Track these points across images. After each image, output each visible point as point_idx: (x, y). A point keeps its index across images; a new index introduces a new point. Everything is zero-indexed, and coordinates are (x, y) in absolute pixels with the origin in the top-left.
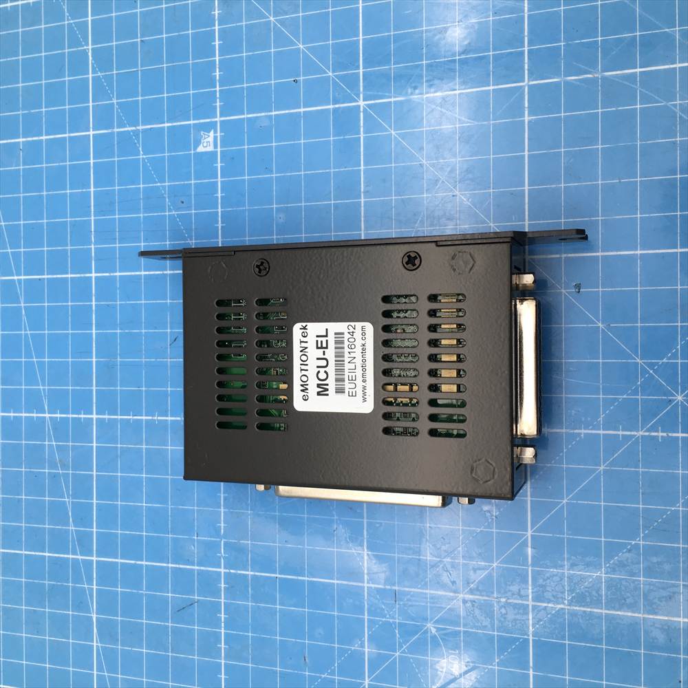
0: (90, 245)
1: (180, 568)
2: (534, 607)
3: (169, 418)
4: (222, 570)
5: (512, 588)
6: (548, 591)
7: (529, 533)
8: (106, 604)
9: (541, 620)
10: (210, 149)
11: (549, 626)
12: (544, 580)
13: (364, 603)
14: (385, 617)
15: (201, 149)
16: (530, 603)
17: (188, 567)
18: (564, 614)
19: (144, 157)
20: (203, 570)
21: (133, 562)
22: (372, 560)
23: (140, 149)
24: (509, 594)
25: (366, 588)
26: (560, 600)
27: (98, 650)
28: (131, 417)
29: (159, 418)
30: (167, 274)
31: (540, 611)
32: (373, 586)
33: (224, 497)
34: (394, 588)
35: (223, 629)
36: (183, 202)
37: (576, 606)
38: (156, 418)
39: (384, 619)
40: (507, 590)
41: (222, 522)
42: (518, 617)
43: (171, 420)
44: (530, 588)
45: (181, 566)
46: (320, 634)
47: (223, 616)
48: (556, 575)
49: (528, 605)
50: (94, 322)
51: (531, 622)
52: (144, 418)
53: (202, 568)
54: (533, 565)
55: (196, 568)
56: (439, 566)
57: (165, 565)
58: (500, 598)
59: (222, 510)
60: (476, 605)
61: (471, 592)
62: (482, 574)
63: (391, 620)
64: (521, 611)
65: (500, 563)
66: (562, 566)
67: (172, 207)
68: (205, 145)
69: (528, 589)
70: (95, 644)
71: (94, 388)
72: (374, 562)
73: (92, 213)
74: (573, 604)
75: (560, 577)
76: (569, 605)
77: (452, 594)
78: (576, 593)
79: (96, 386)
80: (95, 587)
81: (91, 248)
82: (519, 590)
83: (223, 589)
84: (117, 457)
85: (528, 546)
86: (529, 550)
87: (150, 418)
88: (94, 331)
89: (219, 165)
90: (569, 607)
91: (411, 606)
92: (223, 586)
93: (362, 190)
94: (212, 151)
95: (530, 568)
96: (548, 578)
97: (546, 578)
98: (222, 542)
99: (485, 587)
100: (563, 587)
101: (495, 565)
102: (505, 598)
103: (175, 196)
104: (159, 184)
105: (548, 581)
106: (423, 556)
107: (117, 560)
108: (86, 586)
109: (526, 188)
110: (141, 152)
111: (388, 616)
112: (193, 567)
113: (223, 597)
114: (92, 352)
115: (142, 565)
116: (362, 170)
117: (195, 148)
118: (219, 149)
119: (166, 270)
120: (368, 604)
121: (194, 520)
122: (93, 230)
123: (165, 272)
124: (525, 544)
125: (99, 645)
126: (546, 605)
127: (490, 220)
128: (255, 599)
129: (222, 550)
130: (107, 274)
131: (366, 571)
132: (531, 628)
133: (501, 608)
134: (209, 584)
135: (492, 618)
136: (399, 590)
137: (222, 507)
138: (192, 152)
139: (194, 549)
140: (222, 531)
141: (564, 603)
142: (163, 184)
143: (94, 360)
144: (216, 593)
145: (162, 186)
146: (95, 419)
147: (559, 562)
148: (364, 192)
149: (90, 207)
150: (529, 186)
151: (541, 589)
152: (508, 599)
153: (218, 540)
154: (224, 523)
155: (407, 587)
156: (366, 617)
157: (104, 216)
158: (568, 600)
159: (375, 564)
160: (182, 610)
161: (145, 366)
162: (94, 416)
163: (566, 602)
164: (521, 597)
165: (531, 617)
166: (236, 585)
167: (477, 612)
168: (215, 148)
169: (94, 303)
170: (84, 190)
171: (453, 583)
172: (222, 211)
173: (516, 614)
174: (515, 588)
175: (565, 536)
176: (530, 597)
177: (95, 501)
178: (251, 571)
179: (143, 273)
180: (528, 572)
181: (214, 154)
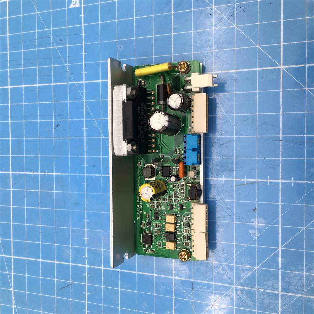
0: (7, 69)
1: (61, 264)
2: (282, 296)
3: (54, 174)
4: (86, 266)
5: (267, 283)
6: (292, 286)
7: (280, 248)
8: (19, 283)
9: (287, 304)
10: (78, 5)
11: (292, 308)
12: (290, 278)
13: (172, 289)
14: (185, 297)
15: (72, 6)
16: (280, 293)
17: (66, 263)
18: (302, 300)
19: (38, 13)
20: (75, 265)
21: (34, 259)
22: (177, 262)
23: (36, 8)
24: (266, 286)
25: (173, 280)
26: (300, 292)
27: (15, 311)
28: (32, 173)
29: (48, 174)
30: (52, 85)
31: (286, 298)
32: (178, 278)
33: (87, 221)
34: (191, 280)
35: (87, 301)
36: (61, 40)
37: (310, 296)
38: (46, 174)
39: (185, 299)
40: (265, 284)
41: (86, 237)
42: (272, 301)
43: (55, 175)
44: (280, 283)
45: (62, 263)
46: (145, 306)
47: (86, 293)
48: (298, 276)
49: (278, 294)
50: (10, 116)
51: (280, 305)
52: (40, 173)
53: (74, 264)
54: (282, 269)
55: (71, 264)
56: (220, 267)
57: (52, 262)
58: (260, 289)
59: (86, 230)
60: (244, 293)
61: (241, 284)
62: (249, 274)
63: (189, 300)
64: (274, 298)
65: (260, 267)
66: (302, 270)
67: (54, 44)
68: (74, 3)
69: (279, 284)
70: (13, 306)
71: (10, 156)
72: (179, 263)
73: (8, 49)
74: (309, 294)
75: (300, 277)
76: (306, 295)
77: (228, 285)
78: (311, 287)
79: (12, 154)
80: (12, 273)
81: (8, 71)
82: (273, 284)
83: (86, 277)
84: (24, 197)
85: (279, 257)
86: (280, 259)
87: (43, 173)
88: (10, 121)
89: (83, 16)
90: (305, 296)
91: (202, 291)
92: (86, 275)
93: (172, 27)
94: (79, 7)
95: (280, 271)
96: (292, 277)
97: (290, 277)
98: (86, 249)
99: (250, 281)
100: (302, 283)
101: (257, 268)
102: (263, 289)
103: (56, 36)
104: (47, 29)
105: (292, 279)
106: (210, 261)
107: (24, 258)
108: (7, 273)
109: (282, 20)
110: (36, 10)
111: (187, 297)
112: (69, 264)
113: (86, 282)
114: (9, 134)
115: (39, 261)
116: (172, 14)
117: (68, 6)
118: (83, 6)
119: (52, 83)
120: (174, 290)
121: (69, 235)
122: (8, 59)
123: (51, 84)
124: (277, 255)
125: (16, 307)
126: (290, 294)
127: (257, 44)
128: (105, 284)
129: (86, 254)
130: (17, 86)
131: (173, 269)
132: (280, 308)
133: (260, 295)
134: (78, 274)
135: (254, 301)
136: (194, 282)
137: (86, 228)
138: (67, 8)
139: (70, 253)
140: (86, 242)
141: (302, 294)
142: (49, 29)
143: (10, 138)
144: (83, 280)
145: (48, 30)
146: (11, 174)
147: (300, 267)
148: (173, 29)
149: (6, 45)
150: (283, 19)
151: (287, 284)
152: (265, 290)
153: (84, 247)
154: (87, 237)
155: (199, 280)
156: (173, 297)
157: (15, 50)
158: (305, 292)
159: (179, 265)
160: (63, 288)
161: (40, 142)
162: (11, 173)
163: (304, 292)
164: (273, 288)
165: (280, 302)
166: (94, 275)
167: (245, 297)
168: (80, 5)
169: (9, 104)
170: (3, 35)
171: (229, 278)
172: (84, 45)
173: (270, 300)
174: (270, 283)
175: (304, 250)
176: (280, 289)
177: (12, 223)
178: (103, 267)
179: (38, 85)
180: (278, 273)
181: (79, 9)
